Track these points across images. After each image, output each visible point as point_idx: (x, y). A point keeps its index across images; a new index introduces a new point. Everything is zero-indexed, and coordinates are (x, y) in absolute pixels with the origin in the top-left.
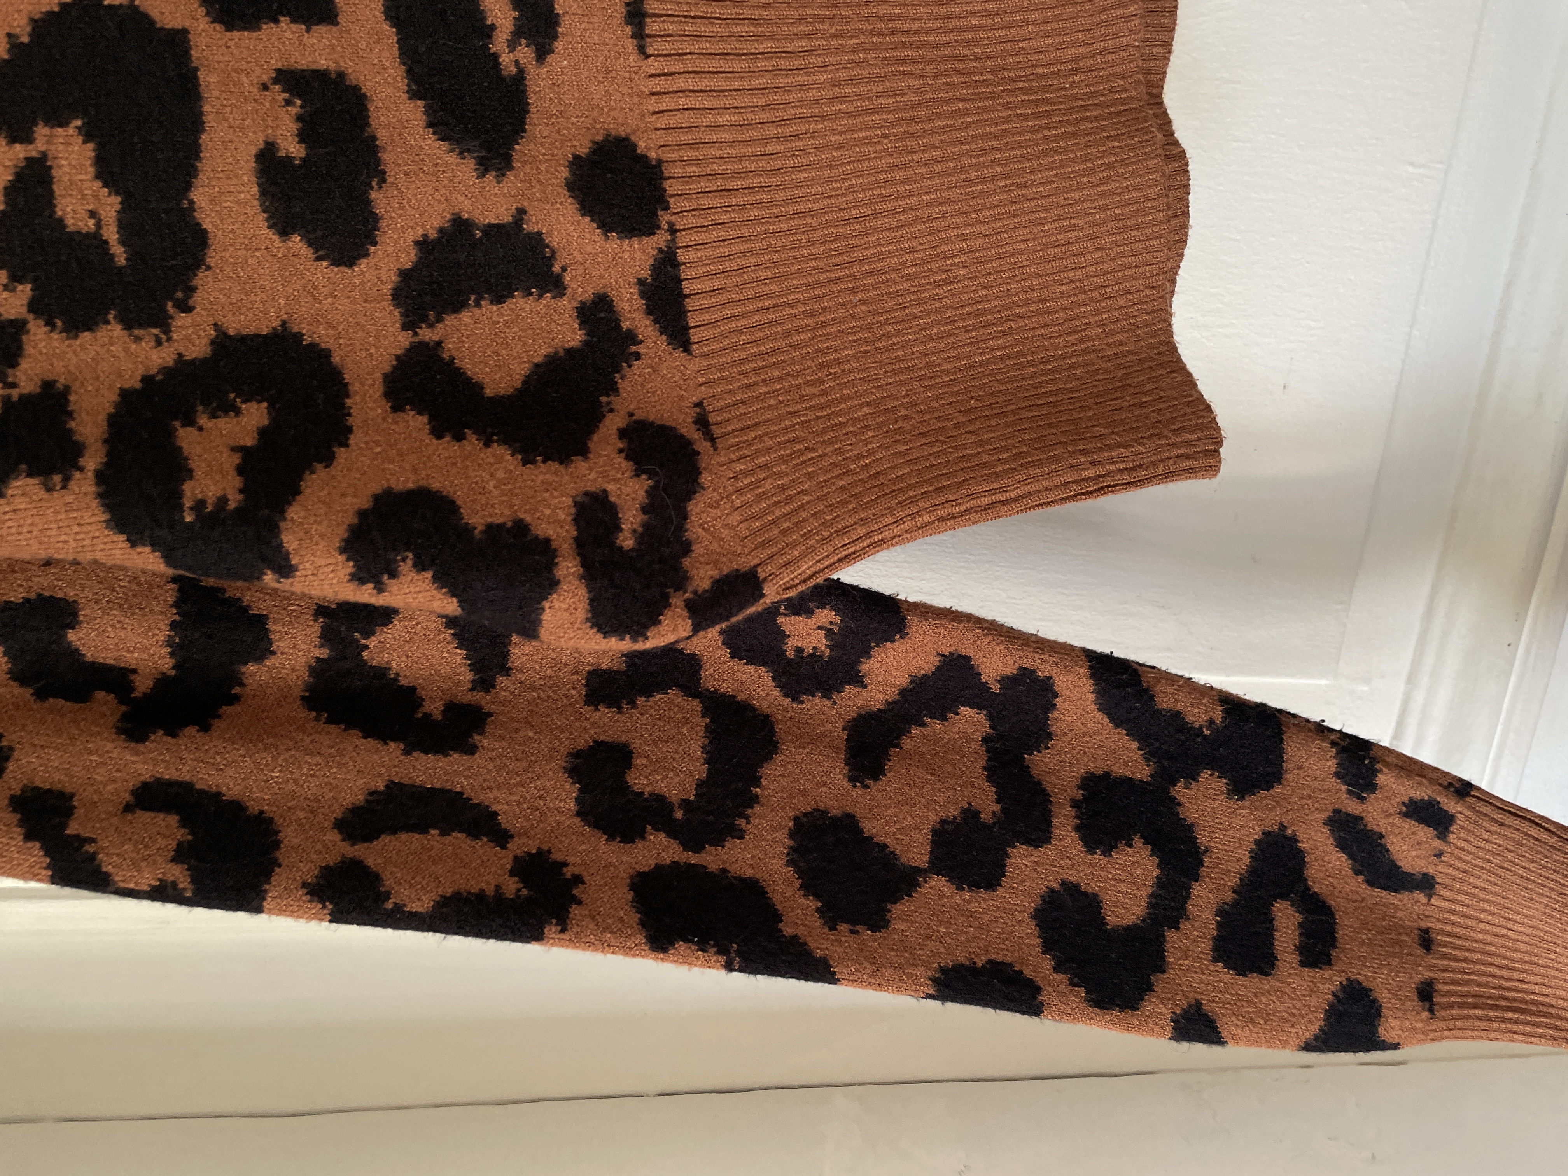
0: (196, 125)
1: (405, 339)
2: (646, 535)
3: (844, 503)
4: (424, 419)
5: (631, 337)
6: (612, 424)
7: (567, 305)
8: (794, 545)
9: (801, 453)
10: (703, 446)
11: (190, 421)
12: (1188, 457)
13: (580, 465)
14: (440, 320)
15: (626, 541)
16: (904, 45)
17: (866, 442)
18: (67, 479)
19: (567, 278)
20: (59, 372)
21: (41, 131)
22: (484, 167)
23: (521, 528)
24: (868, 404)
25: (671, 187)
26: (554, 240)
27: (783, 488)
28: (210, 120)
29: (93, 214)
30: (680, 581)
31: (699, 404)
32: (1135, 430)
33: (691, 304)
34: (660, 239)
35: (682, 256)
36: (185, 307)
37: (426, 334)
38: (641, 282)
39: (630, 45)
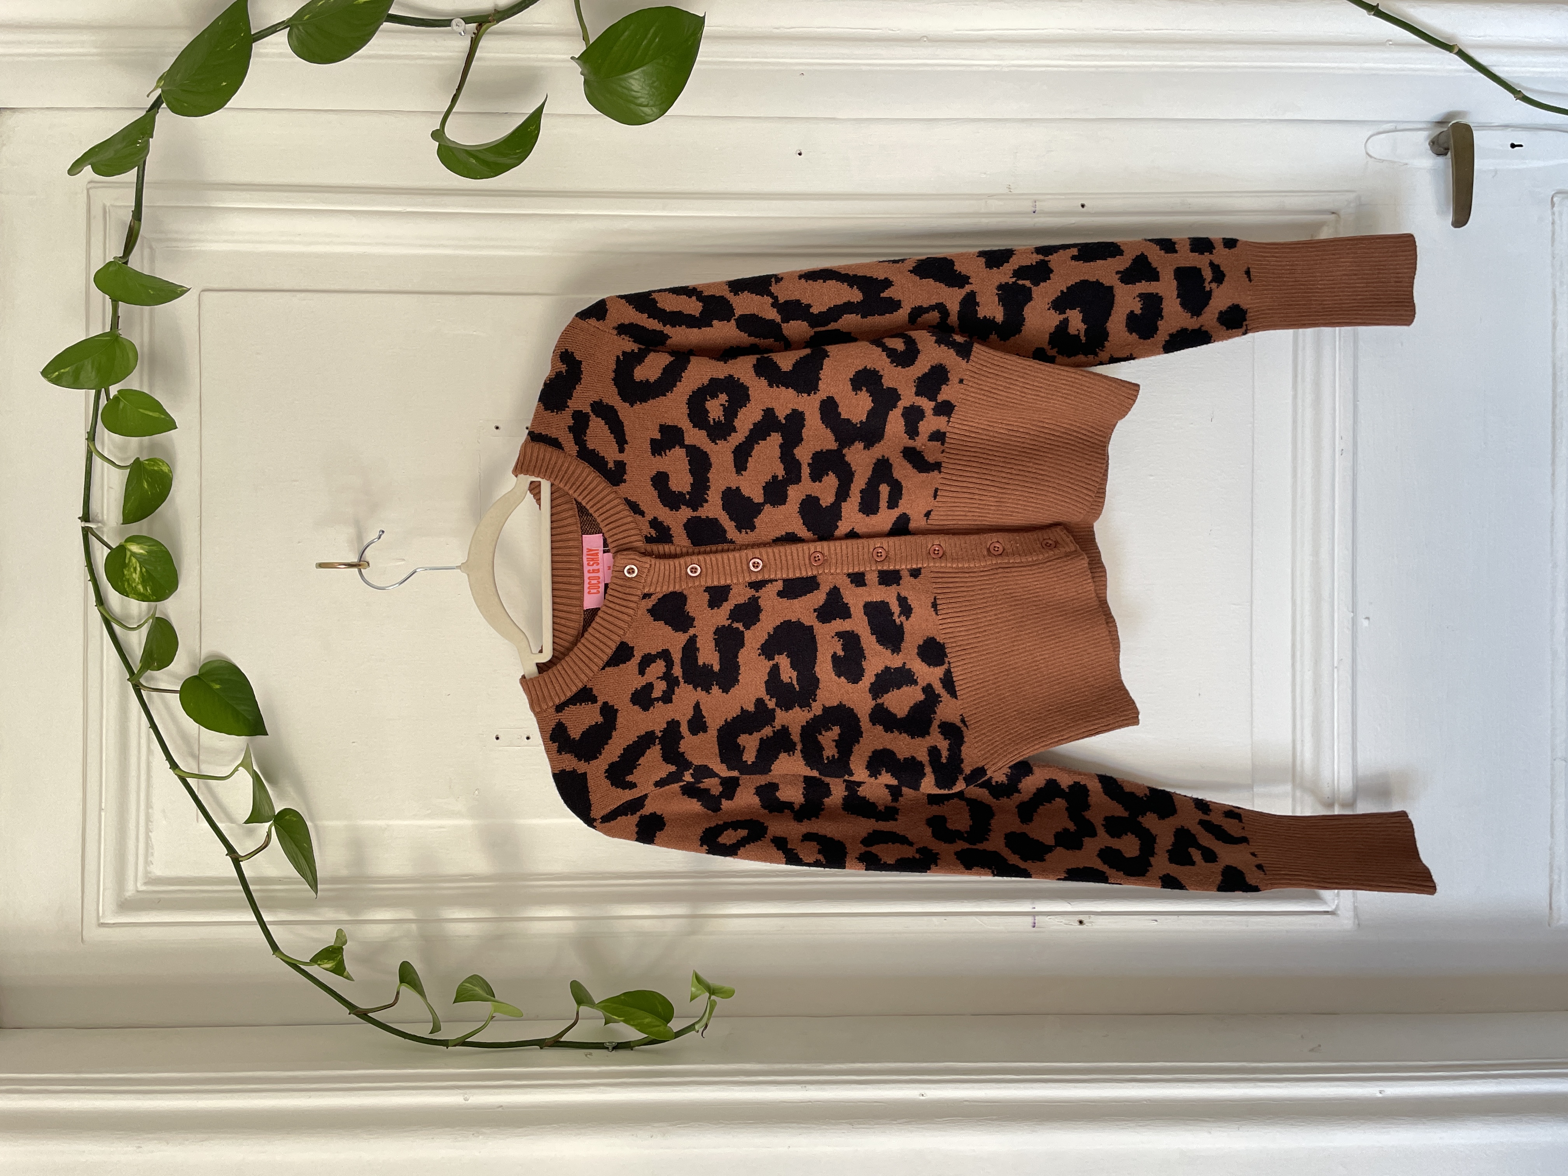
0: (816, 650)
1: (873, 703)
2: (949, 758)
3: (1010, 744)
4: (882, 727)
5: (939, 696)
6: (936, 723)
7: (918, 688)
8: (995, 758)
9: (995, 728)
10: (964, 729)
11: (821, 734)
12: (1126, 720)
13: (928, 737)
14: (883, 696)
15: (944, 760)
16: (1016, 600)
17: (1016, 723)
18: (794, 753)
19: (918, 680)
20: (785, 723)
21: (776, 657)
22: (893, 652)
23: (913, 758)
24: (1015, 711)
25: (947, 651)
26: (914, 670)
27: (990, 740)
28: (819, 648)
29: (790, 677)
30: (961, 771)
31: (961, 715)
32: (1107, 712)
33: (956, 684)
34: (946, 666)
35: (952, 670)
36: (815, 700)
37: (879, 701)
38: (940, 679)
39: (934, 613)
